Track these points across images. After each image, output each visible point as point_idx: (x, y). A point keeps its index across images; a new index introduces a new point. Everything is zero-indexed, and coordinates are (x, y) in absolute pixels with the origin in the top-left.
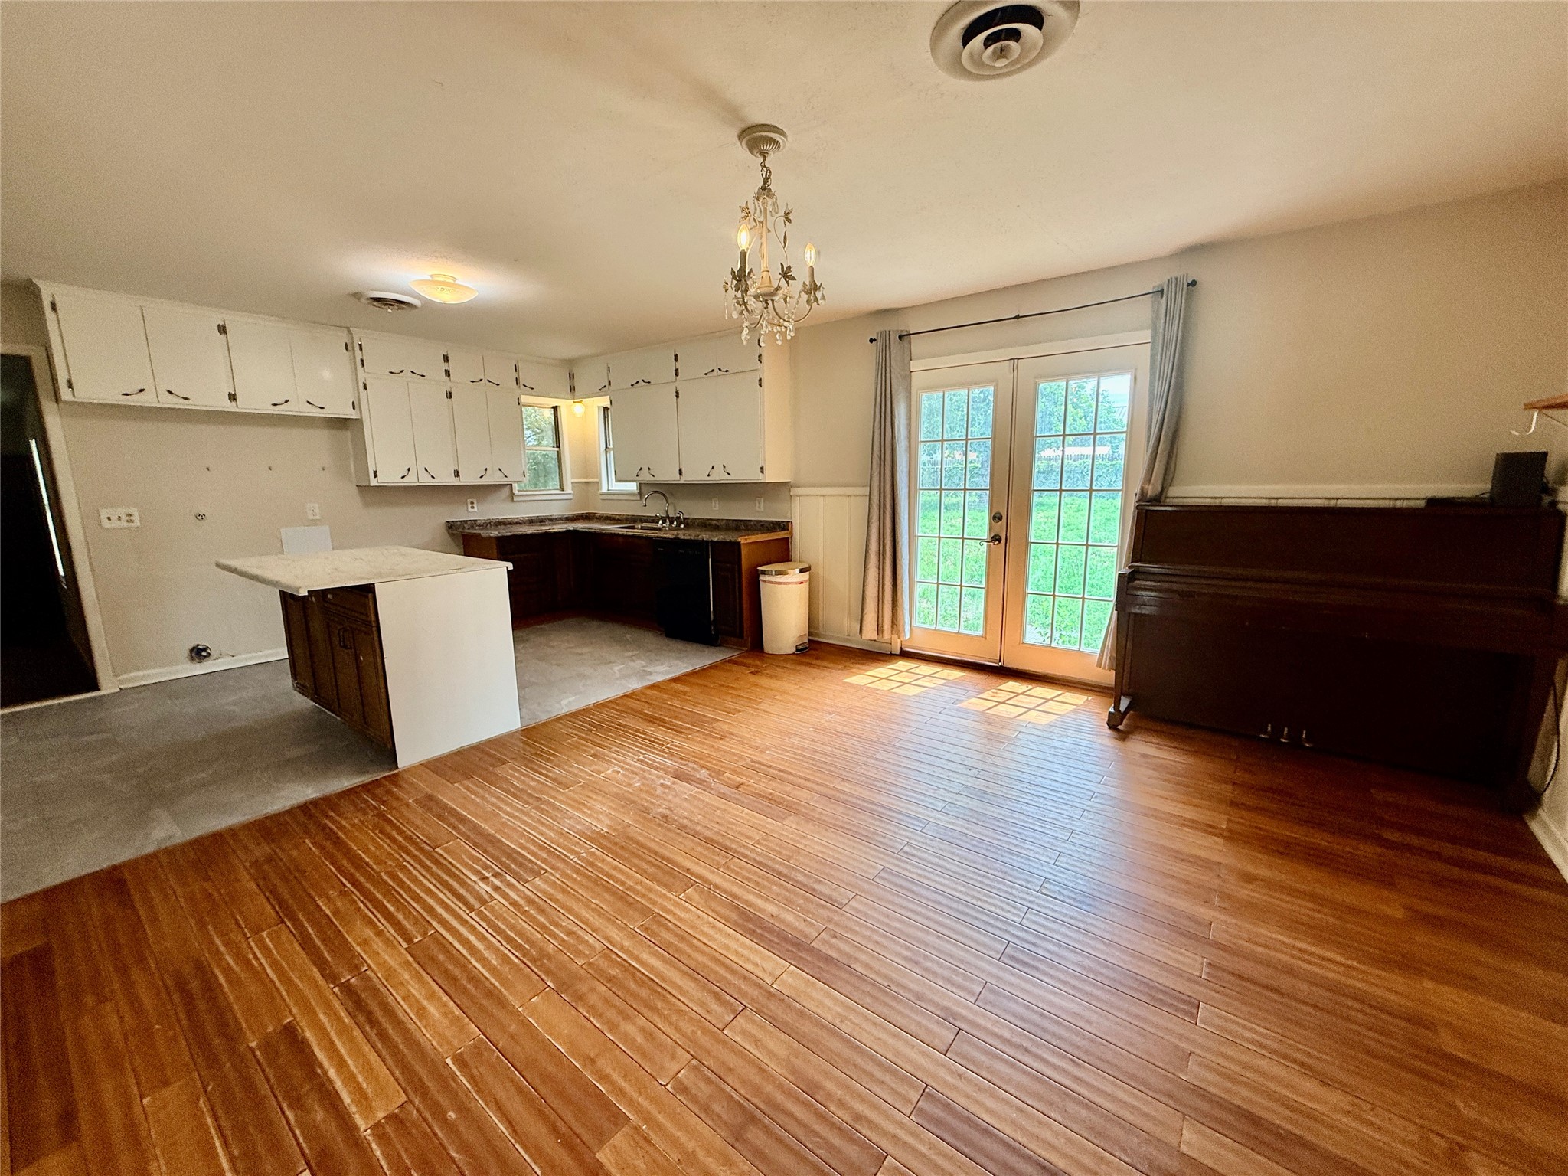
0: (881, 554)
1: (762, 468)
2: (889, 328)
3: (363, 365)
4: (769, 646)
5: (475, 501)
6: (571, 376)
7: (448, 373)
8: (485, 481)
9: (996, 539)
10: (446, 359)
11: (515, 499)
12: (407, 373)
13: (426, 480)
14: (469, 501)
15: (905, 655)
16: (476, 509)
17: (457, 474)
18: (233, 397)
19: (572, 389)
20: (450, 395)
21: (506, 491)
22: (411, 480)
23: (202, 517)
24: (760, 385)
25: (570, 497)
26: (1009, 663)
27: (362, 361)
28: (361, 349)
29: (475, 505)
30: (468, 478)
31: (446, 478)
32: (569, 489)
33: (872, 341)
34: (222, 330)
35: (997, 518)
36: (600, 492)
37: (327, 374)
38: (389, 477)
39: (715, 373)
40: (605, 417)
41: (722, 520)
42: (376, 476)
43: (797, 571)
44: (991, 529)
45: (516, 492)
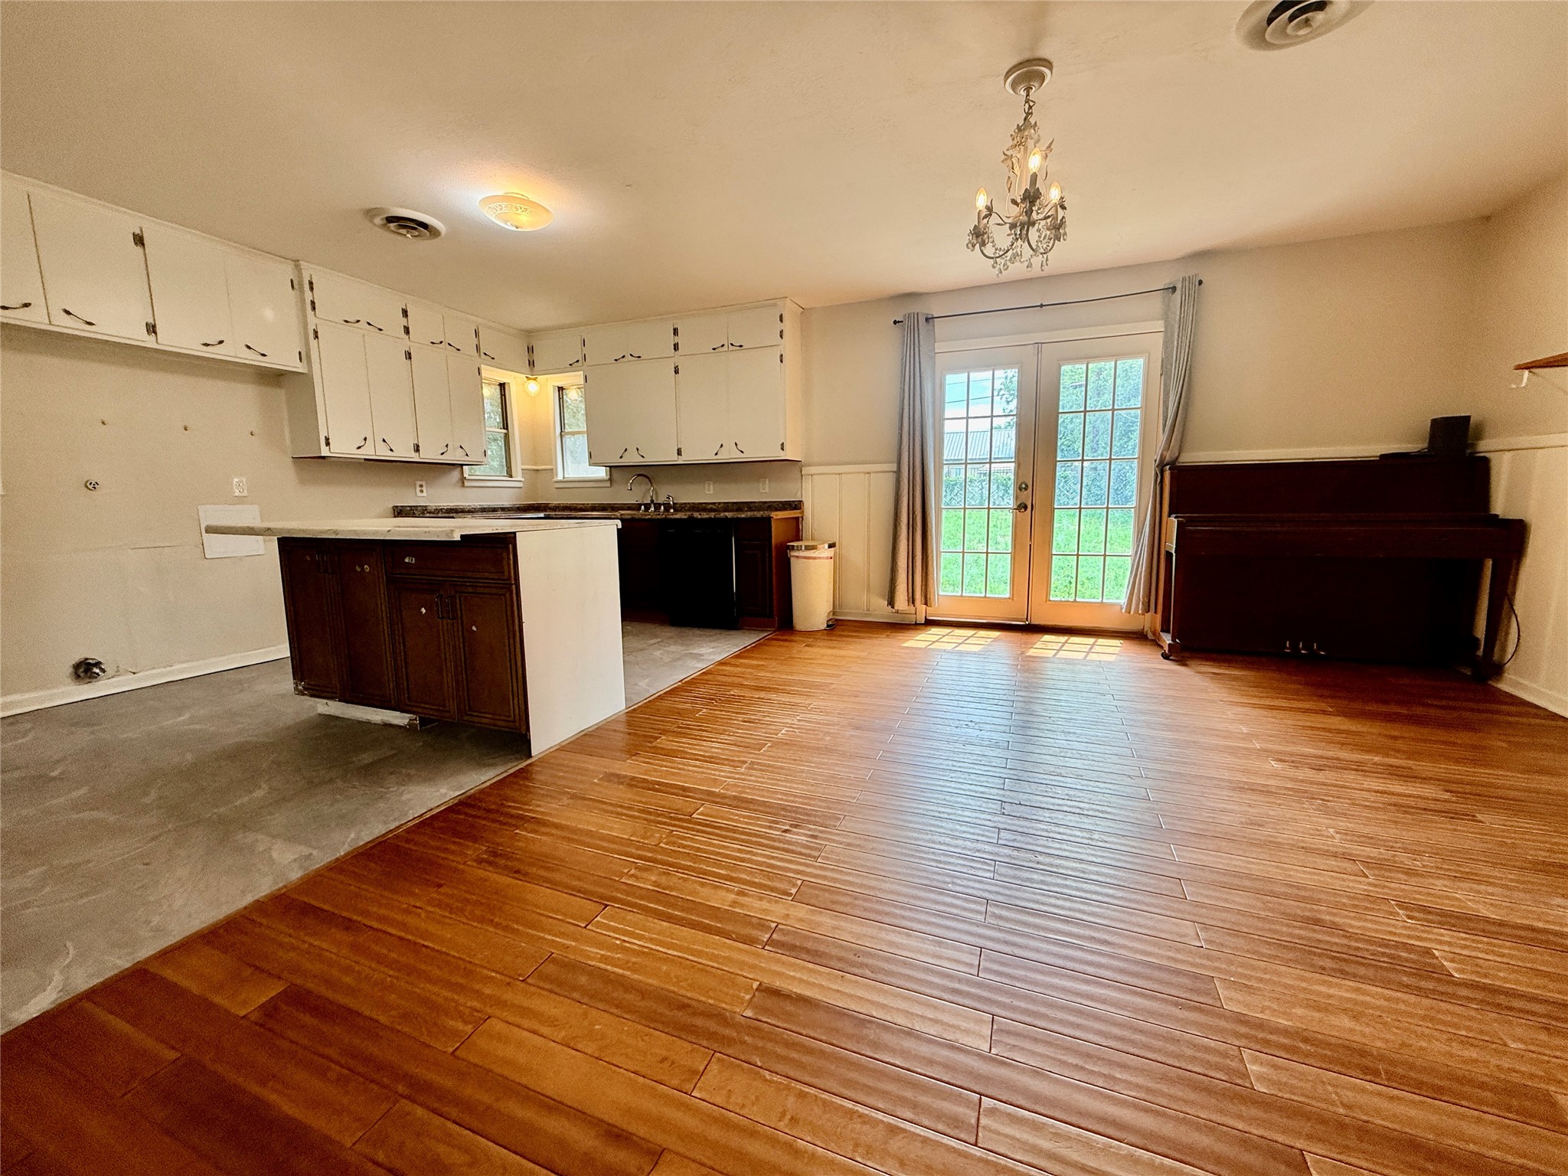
0: (911, 527)
1: (782, 444)
2: (916, 311)
3: (314, 308)
4: (800, 622)
5: (424, 483)
6: (530, 350)
7: (407, 330)
8: (445, 459)
9: (1022, 507)
10: (405, 313)
11: (466, 484)
12: (363, 325)
13: (383, 453)
14: (419, 483)
15: (930, 623)
16: (424, 494)
17: (417, 449)
18: (152, 329)
19: (531, 364)
20: (409, 356)
21: (455, 474)
22: (368, 452)
23: (91, 486)
24: (781, 361)
25: (520, 485)
26: (1036, 621)
27: (313, 303)
28: (312, 289)
29: (424, 489)
30: (428, 455)
31: (405, 453)
32: (518, 475)
33: (895, 322)
34: (139, 240)
35: (1022, 487)
36: (555, 479)
37: (269, 314)
38: (343, 446)
39: (725, 348)
40: (560, 398)
41: (720, 503)
42: (328, 444)
43: (826, 546)
44: (1017, 498)
45: (466, 475)
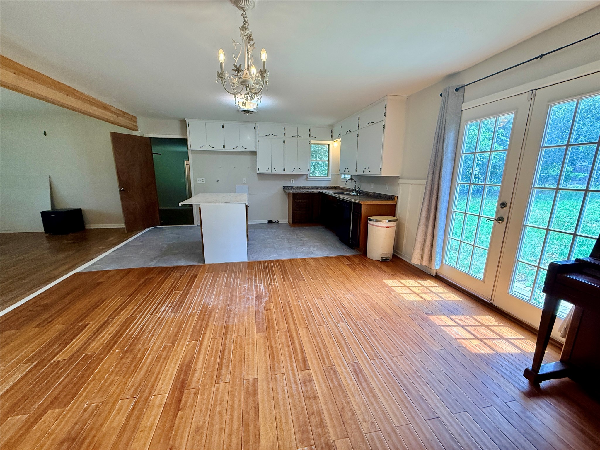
0: (428, 218)
1: (381, 169)
2: (449, 86)
3: (258, 134)
6: (332, 131)
7: (285, 134)
8: (295, 172)
9: (500, 219)
10: (284, 129)
11: (309, 180)
12: (271, 135)
13: (274, 172)
14: (291, 179)
15: (438, 278)
16: (294, 183)
17: (284, 170)
18: (224, 146)
19: (332, 136)
20: (284, 142)
21: (305, 177)
22: (269, 172)
23: (218, 181)
24: (384, 128)
25: (330, 179)
26: (498, 303)
27: (258, 132)
28: (258, 128)
29: (294, 181)
30: (287, 172)
31: (281, 172)
32: (330, 177)
34: (223, 127)
35: (503, 205)
36: (341, 178)
37: (248, 138)
38: (262, 171)
39: (370, 124)
42: (259, 170)
43: (387, 221)
44: (497, 212)
45: (309, 177)
